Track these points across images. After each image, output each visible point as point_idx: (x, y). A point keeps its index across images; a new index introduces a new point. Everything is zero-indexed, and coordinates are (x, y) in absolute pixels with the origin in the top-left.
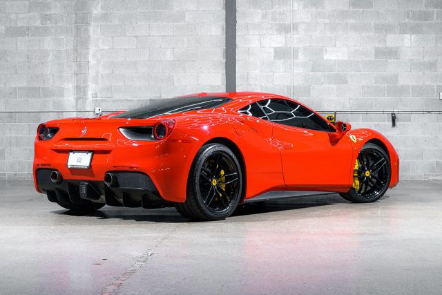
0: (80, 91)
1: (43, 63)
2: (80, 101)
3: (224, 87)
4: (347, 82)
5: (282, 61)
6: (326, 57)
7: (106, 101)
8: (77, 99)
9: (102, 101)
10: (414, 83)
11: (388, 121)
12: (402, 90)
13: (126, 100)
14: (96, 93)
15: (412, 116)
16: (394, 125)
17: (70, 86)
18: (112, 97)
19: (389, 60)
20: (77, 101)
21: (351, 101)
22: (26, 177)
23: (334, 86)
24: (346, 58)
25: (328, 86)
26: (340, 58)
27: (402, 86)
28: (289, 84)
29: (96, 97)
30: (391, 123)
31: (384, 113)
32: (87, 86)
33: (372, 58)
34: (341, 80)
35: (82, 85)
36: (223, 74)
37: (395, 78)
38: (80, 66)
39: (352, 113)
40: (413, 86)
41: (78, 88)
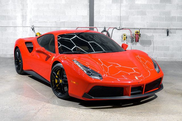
0: (24, 17)
1: (7, 5)
2: (24, 22)
3: (89, 16)
4: (146, 15)
5: (116, 4)
6: (136, 2)
7: (35, 22)
8: (23, 21)
9: (33, 22)
10: (179, 15)
11: (165, 33)
12: (172, 19)
13: (44, 22)
14: (31, 18)
15: (177, 31)
16: (168, 35)
17: (19, 15)
18: (38, 20)
19: (167, 4)
20: (23, 22)
21: (148, 24)
22: (1, 55)
23: (140, 16)
24: (146, 3)
25: (137, 16)
26: (143, 3)
27: (173, 17)
28: (119, 15)
29: (31, 20)
30: (166, 34)
31: (163, 29)
32: (27, 15)
33: (159, 3)
34: (143, 13)
35: (25, 15)
36: (88, 10)
37: (169, 13)
38: (23, 6)
39: (148, 29)
40: (177, 16)
41: (23, 16)
